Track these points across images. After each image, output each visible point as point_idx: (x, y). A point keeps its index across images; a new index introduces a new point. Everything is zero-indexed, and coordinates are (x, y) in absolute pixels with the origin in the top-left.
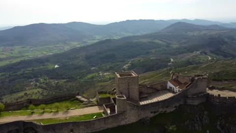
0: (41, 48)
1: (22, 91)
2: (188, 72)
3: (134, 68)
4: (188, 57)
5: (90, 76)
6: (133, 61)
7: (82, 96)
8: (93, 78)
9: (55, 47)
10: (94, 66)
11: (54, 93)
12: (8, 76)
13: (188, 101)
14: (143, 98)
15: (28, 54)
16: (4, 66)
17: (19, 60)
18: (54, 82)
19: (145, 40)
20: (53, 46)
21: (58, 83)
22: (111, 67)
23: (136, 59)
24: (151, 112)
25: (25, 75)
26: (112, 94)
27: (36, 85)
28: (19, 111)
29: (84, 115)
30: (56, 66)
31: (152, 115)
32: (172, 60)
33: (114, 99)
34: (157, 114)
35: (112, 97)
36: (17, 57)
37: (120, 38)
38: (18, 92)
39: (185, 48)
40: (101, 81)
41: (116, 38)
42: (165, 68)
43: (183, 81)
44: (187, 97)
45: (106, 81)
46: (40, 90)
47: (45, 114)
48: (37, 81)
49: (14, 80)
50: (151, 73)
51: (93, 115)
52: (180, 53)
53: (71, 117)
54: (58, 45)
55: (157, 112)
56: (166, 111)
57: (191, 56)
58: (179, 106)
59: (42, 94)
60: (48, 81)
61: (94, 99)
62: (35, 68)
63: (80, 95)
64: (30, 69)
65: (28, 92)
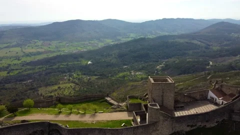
0: (76, 43)
1: (56, 84)
2: (230, 78)
3: (168, 69)
4: (230, 61)
5: (121, 74)
6: (168, 62)
7: (111, 98)
8: (124, 77)
9: (90, 43)
10: (126, 65)
11: (85, 89)
12: (45, 69)
13: (234, 116)
14: (179, 107)
15: (64, 49)
16: (43, 60)
17: (55, 54)
18: (86, 78)
19: (182, 41)
20: (87, 42)
21: (90, 79)
22: (144, 67)
23: (171, 60)
24: (188, 126)
25: (60, 69)
26: (144, 100)
27: (69, 80)
28: (47, 109)
29: (112, 121)
30: (89, 62)
31: (188, 129)
32: (211, 63)
33: (146, 106)
34: (195, 128)
35: (143, 103)
36: (54, 52)
37: (155, 36)
38: (53, 85)
39: (227, 50)
40: (132, 81)
41: (150, 37)
42: (202, 72)
43: (228, 92)
44: (233, 111)
45: (138, 81)
46: (73, 85)
47: (72, 115)
48: (70, 76)
49: (50, 73)
50: (186, 76)
51: (121, 122)
52: (221, 56)
53: (98, 122)
54: (93, 42)
55: (194, 126)
56: (205, 126)
57: (234, 60)
58: (222, 121)
59: (74, 89)
60: (80, 76)
61: (124, 104)
62: (69, 63)
63: (110, 97)
64: (65, 64)
65: (62, 86)
